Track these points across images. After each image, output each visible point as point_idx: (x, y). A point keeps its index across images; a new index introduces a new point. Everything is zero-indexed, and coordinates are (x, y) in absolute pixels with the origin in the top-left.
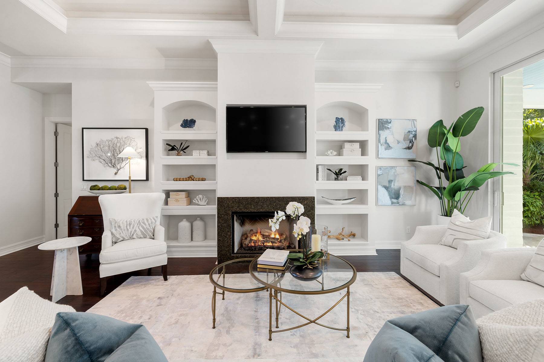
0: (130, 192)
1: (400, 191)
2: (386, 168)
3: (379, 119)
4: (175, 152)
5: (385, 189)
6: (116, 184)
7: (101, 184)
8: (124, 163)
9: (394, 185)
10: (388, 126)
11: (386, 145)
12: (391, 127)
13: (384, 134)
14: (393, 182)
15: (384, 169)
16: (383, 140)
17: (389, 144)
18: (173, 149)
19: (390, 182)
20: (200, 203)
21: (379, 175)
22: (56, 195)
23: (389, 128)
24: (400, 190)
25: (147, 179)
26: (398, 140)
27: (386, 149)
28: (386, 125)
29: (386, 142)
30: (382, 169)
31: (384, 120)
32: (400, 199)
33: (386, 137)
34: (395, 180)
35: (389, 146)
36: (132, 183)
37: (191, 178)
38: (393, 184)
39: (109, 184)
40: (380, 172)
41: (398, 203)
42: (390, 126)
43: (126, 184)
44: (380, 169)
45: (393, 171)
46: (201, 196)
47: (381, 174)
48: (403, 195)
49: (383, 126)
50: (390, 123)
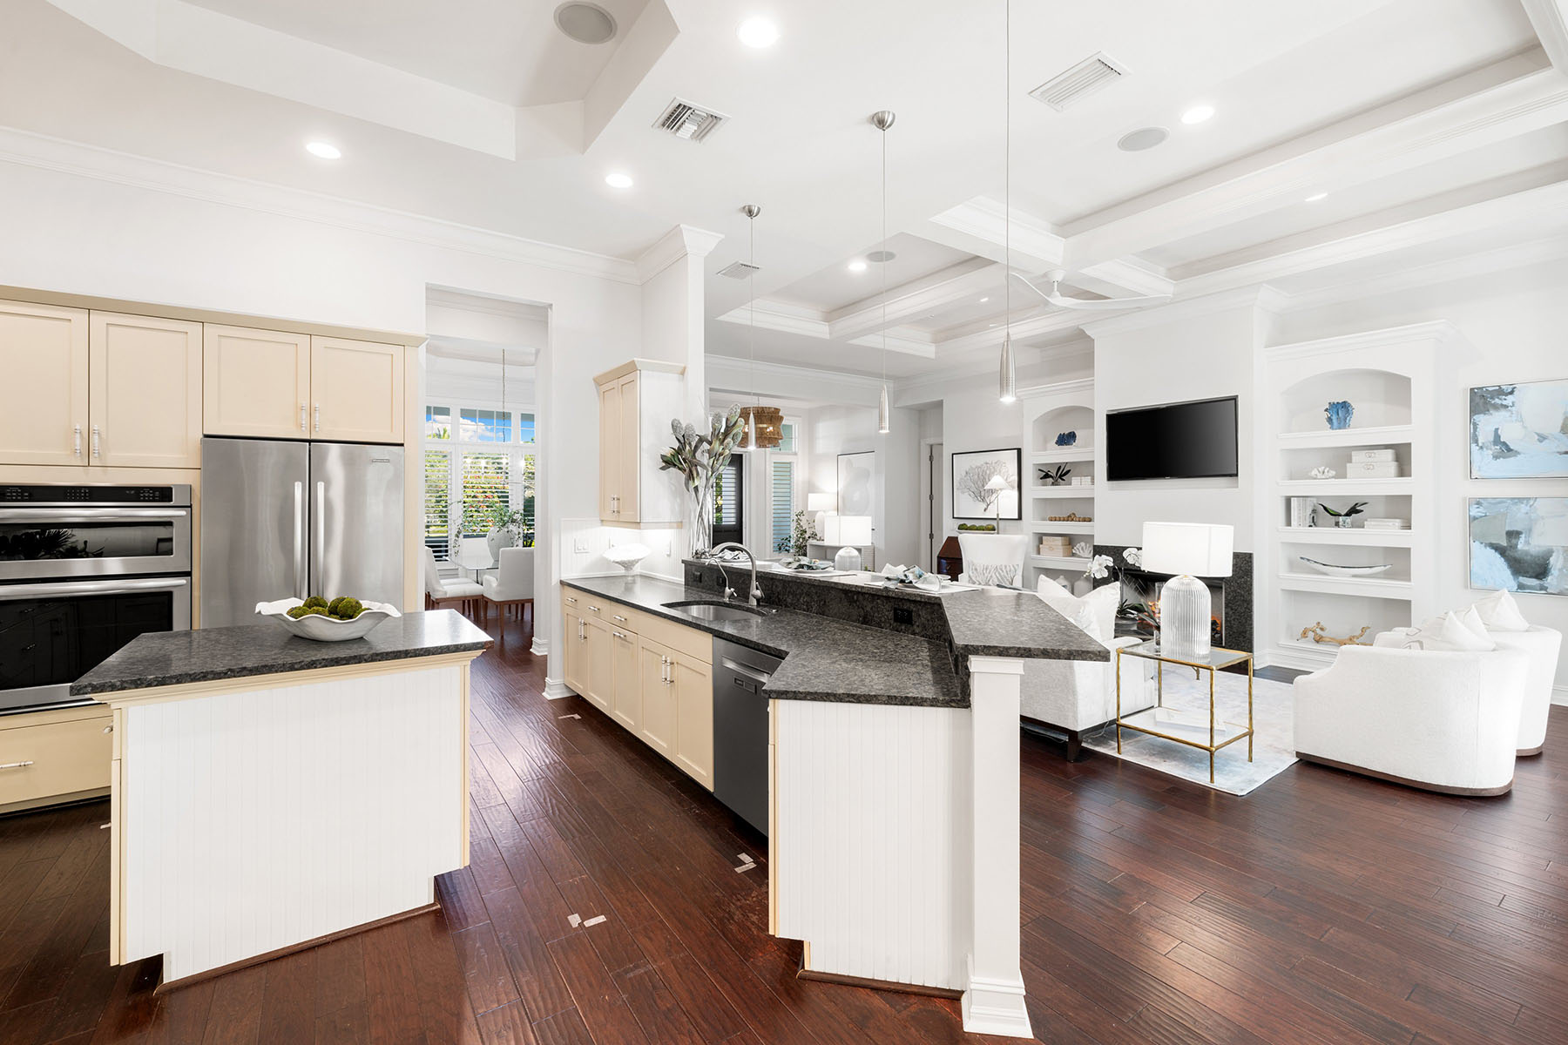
0: (998, 533)
1: (1551, 559)
2: (1499, 501)
3: (1471, 389)
4: (1050, 480)
5: (1493, 551)
6: (984, 523)
7: (969, 523)
8: (994, 496)
9: (1527, 543)
10: (1504, 403)
11: (1498, 447)
12: (1513, 403)
13: (1488, 423)
14: (1523, 536)
15: (1490, 503)
16: (1485, 435)
17: (1508, 443)
18: (1047, 476)
19: (1513, 535)
20: (1082, 554)
21: (1475, 518)
22: (931, 536)
23: (1506, 407)
24: (1551, 556)
25: (1020, 518)
26: (1538, 432)
27: (1496, 457)
28: (1497, 401)
29: (1497, 439)
30: (1485, 504)
31: (1490, 389)
32: (1549, 578)
33: (1497, 430)
34: (1530, 530)
35: (1509, 450)
36: (1000, 522)
37: (1070, 518)
38: (1525, 542)
39: (978, 523)
40: (1475, 512)
41: (1543, 588)
42: (1509, 400)
43: (994, 523)
44: (1479, 503)
45: (1524, 508)
46: (1083, 544)
47: (1481, 517)
48: (1560, 570)
49: (1486, 403)
50: (1512, 393)
